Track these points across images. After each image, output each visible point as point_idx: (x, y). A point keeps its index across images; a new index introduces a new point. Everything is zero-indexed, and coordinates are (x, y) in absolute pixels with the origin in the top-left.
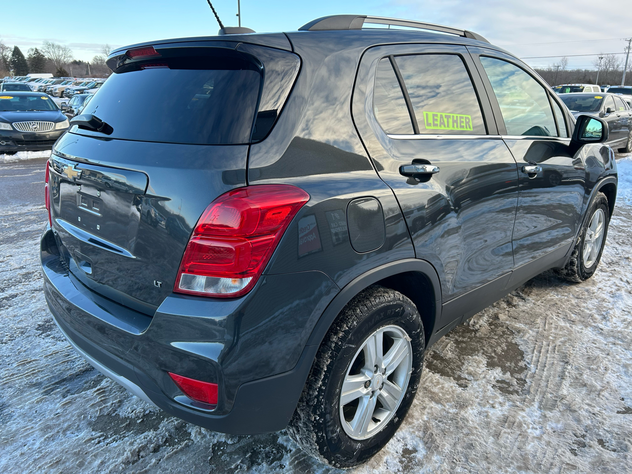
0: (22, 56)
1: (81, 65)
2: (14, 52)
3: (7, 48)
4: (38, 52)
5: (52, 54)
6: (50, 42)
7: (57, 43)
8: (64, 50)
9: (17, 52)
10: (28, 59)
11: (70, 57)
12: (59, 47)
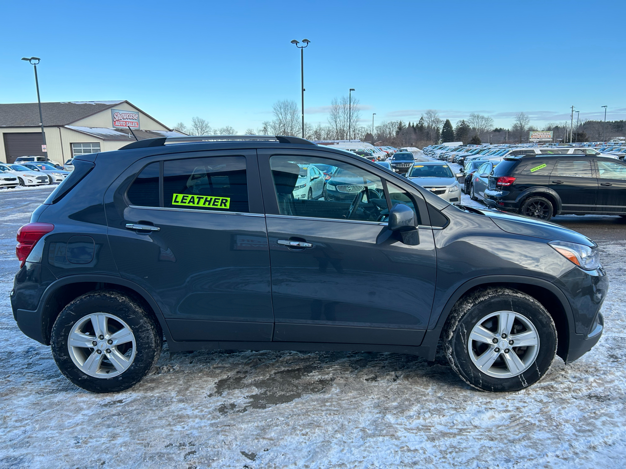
0: (451, 127)
1: (501, 133)
2: (445, 124)
3: (441, 122)
4: (464, 124)
5: (475, 124)
6: (476, 114)
7: (481, 114)
8: (487, 120)
9: (447, 124)
10: (456, 129)
11: (491, 125)
12: (483, 118)
